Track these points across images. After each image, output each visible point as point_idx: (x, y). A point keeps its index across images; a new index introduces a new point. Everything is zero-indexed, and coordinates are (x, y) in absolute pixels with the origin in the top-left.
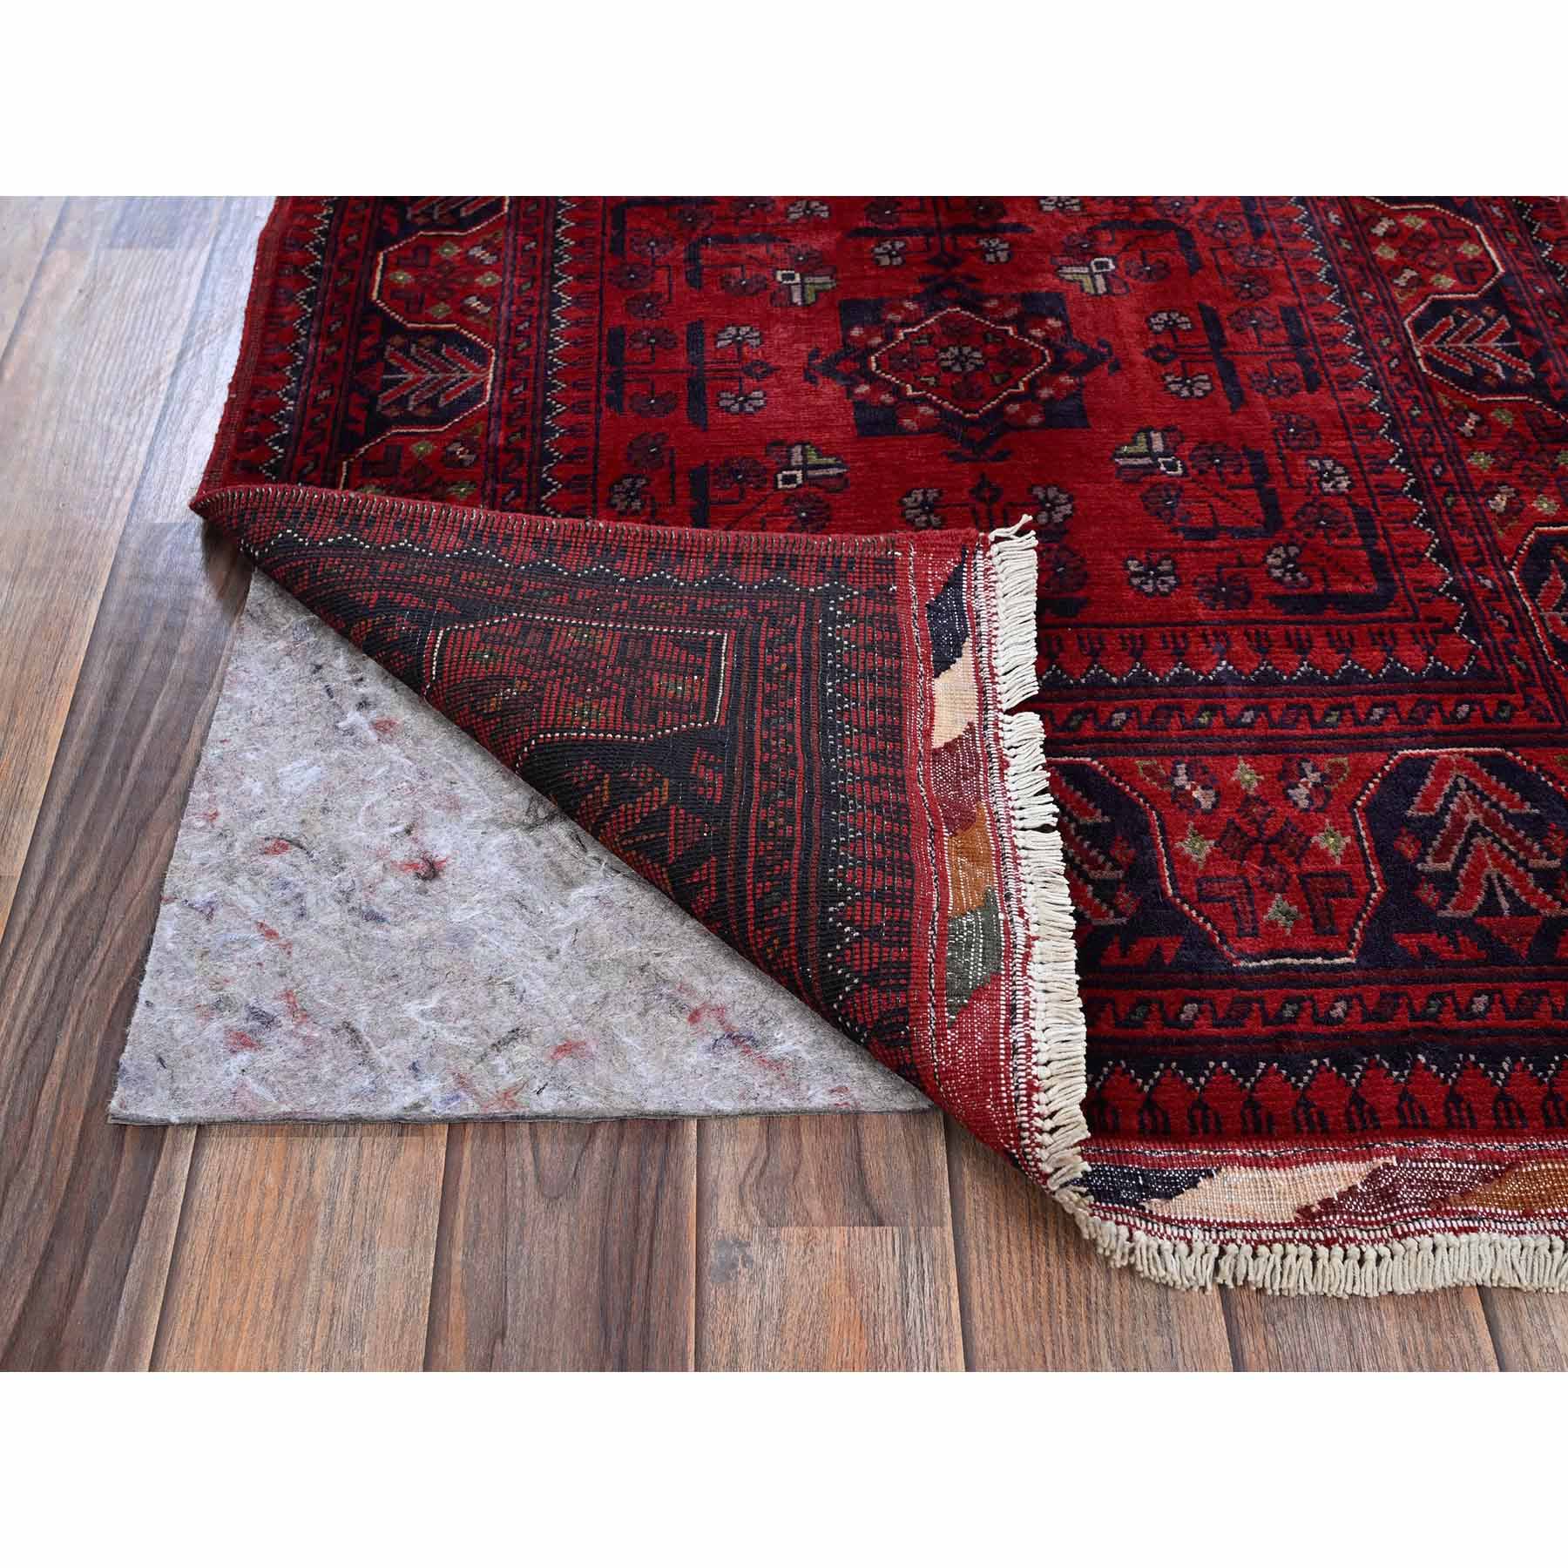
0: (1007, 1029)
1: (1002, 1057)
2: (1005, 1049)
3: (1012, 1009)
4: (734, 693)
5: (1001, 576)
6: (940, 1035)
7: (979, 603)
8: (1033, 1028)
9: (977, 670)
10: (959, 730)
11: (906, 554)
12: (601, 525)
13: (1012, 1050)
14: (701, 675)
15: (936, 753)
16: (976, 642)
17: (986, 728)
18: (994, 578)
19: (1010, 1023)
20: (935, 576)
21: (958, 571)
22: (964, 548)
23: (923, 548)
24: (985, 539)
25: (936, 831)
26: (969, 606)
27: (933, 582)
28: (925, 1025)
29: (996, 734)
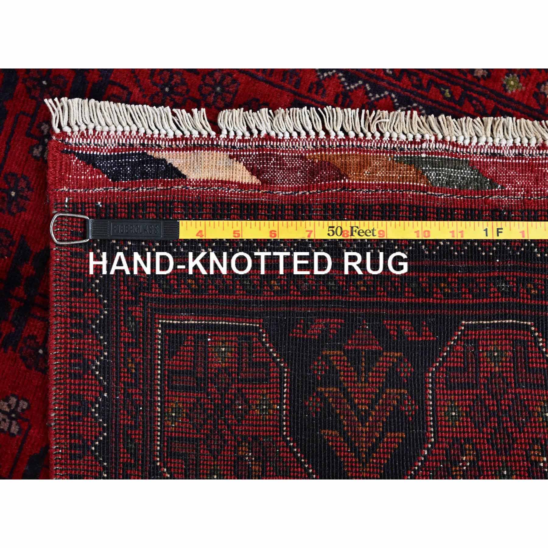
0: (506, 159)
1: (524, 161)
2: (519, 159)
3: (494, 155)
4: (219, 314)
5: (91, 126)
6: (507, 194)
7: (111, 144)
8: (506, 145)
9: (178, 149)
10: (240, 166)
11: (67, 194)
12: (53, 415)
13: (520, 156)
14: (206, 337)
15: (264, 181)
16: (152, 148)
17: (234, 147)
18: (91, 132)
19: (501, 156)
20: (86, 175)
21: (82, 157)
22: (63, 152)
23: (62, 181)
24: (58, 136)
25: (344, 187)
26: (114, 150)
27: (91, 176)
28: (502, 201)
29: (240, 141)
